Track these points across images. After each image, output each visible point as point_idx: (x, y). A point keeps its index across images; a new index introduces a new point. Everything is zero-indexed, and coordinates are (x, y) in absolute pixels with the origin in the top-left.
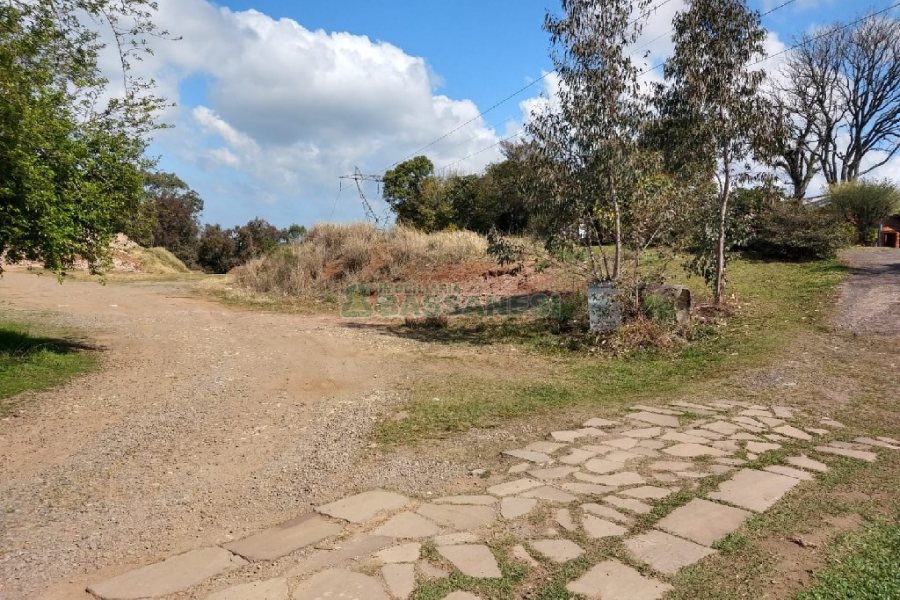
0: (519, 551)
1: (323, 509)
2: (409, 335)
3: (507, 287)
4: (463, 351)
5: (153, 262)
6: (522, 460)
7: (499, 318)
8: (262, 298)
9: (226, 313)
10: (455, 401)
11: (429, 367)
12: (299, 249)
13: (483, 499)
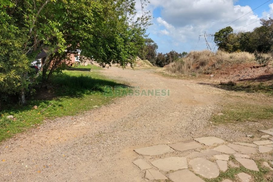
0: (266, 164)
1: (197, 139)
2: (221, 88)
3: (261, 72)
4: (242, 94)
5: (144, 64)
6: (267, 134)
7: (257, 83)
8: (174, 74)
9: (164, 79)
10: (240, 111)
11: (230, 99)
12: (185, 59)
13: (252, 145)
